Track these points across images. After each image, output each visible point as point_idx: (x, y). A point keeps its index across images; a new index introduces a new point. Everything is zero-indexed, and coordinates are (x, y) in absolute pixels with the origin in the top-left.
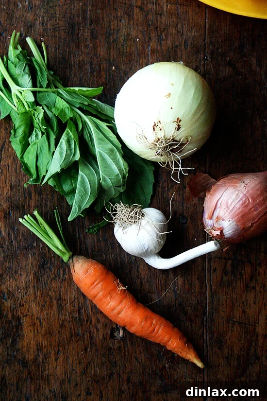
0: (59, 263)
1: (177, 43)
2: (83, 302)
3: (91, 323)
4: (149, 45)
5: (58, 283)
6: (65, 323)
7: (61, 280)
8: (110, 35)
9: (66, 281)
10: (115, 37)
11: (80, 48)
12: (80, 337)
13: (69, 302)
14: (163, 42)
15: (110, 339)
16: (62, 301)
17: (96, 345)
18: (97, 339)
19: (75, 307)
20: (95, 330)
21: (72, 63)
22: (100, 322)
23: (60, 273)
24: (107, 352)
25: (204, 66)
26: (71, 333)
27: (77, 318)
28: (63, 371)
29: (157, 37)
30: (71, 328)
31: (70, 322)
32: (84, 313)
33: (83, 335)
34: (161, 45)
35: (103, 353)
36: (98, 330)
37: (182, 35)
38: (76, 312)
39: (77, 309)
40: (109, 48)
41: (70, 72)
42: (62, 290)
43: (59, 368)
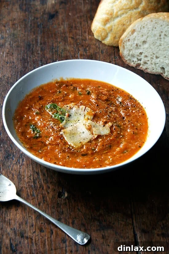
0: (19, 155)
1: (96, 51)
2: (36, 177)
3: (43, 189)
4: (79, 53)
5: (19, 166)
6: (24, 188)
7: (21, 165)
8: (53, 49)
9: (24, 165)
10: (56, 50)
11: (34, 54)
12: (35, 197)
13: (26, 177)
14: (87, 52)
15: (58, 198)
16: (21, 176)
17: (47, 202)
18: (48, 198)
19: (30, 179)
20: (46, 193)
21: (29, 61)
22: (50, 188)
23: (20, 161)
24: (56, 206)
25: (115, 61)
26: (28, 194)
27: (32, 186)
28: (22, 217)
29: (83, 49)
30: (28, 192)
31: (27, 188)
32: (37, 183)
33: (37, 195)
34: (86, 52)
35: (52, 206)
36: (48, 193)
37: (99, 48)
38: (32, 182)
39: (33, 180)
40: (53, 54)
41: (28, 64)
42: (21, 170)
43: (18, 215)
